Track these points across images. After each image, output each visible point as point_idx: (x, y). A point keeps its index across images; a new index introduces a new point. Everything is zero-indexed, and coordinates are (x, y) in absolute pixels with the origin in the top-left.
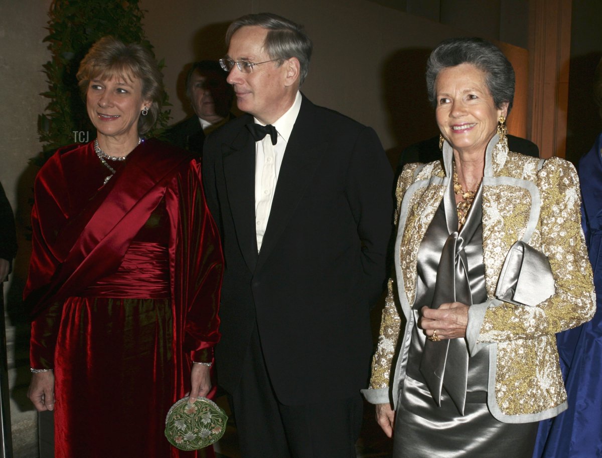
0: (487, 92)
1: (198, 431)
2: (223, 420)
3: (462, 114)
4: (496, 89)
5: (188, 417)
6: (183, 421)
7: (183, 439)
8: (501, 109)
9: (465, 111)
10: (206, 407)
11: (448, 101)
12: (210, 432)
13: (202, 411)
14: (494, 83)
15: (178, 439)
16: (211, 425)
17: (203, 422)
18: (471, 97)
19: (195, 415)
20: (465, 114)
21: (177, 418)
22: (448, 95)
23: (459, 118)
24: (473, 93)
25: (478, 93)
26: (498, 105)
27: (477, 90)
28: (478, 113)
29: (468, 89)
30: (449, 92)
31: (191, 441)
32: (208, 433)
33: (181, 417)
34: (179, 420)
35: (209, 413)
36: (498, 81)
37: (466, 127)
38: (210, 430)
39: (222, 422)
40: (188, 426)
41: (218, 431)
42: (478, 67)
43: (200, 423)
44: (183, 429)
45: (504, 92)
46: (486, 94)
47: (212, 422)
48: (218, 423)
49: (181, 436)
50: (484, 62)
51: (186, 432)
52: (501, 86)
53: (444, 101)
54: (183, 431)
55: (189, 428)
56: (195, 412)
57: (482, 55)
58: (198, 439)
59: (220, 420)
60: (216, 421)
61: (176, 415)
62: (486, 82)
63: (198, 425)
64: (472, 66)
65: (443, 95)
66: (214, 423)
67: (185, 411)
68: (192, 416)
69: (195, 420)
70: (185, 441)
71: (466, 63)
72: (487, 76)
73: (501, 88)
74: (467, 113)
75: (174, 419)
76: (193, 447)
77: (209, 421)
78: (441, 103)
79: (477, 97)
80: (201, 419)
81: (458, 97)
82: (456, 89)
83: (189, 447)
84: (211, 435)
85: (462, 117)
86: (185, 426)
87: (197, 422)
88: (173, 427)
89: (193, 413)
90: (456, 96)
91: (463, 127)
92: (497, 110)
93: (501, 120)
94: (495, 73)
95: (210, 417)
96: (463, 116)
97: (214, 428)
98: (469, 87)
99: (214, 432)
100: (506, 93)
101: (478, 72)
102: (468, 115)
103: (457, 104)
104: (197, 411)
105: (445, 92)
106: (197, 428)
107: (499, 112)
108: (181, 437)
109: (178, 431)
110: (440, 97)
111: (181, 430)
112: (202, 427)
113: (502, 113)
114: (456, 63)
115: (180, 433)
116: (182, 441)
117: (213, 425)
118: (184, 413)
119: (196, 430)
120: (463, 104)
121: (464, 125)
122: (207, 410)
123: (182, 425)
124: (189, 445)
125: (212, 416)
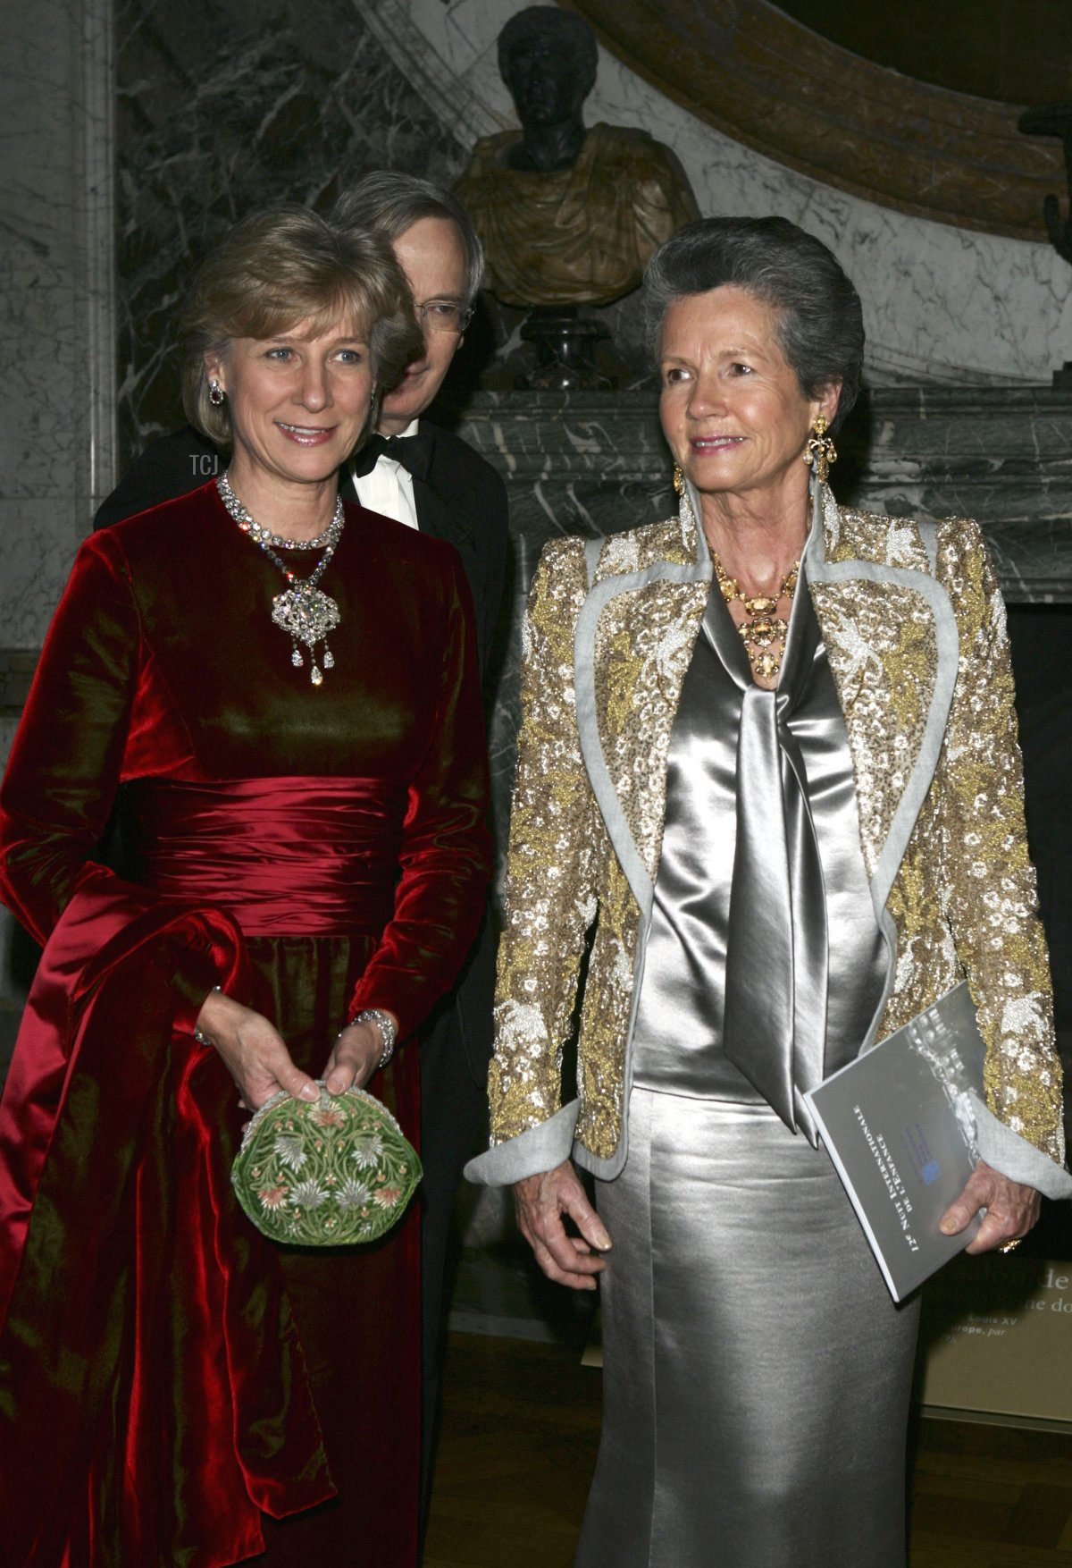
0: (780, 356)
1: (337, 1182)
2: (409, 1172)
3: (711, 410)
4: (805, 350)
5: (318, 1136)
6: (302, 1140)
7: (287, 1197)
8: (821, 400)
9: (723, 405)
10: (371, 1121)
11: (686, 376)
12: (367, 1196)
13: (359, 1127)
14: (797, 334)
15: (272, 1195)
16: (375, 1174)
17: (354, 1160)
18: (739, 369)
19: (338, 1132)
20: (721, 411)
21: (284, 1129)
22: (683, 362)
23: (705, 421)
24: (748, 361)
25: (756, 359)
26: (810, 389)
27: (754, 353)
28: (751, 412)
29: (731, 349)
30: (687, 356)
31: (308, 1208)
32: (363, 1196)
33: (298, 1128)
34: (291, 1136)
35: (377, 1139)
36: (812, 332)
37: (723, 442)
38: (372, 1189)
39: (406, 1175)
40: (310, 1160)
41: (389, 1202)
42: (760, 297)
43: (348, 1161)
44: (296, 1167)
45: (826, 357)
46: (776, 362)
47: (380, 1165)
48: (397, 1176)
49: (284, 1184)
50: (775, 282)
51: (301, 1179)
52: (818, 344)
53: (676, 375)
54: (293, 1172)
55: (313, 1168)
56: (341, 1126)
57: (771, 267)
58: (329, 1208)
59: (403, 1170)
60: (391, 1168)
61: (283, 1122)
62: (780, 331)
63: (341, 1165)
64: (745, 293)
65: (674, 360)
66: (386, 1173)
67: (310, 1115)
68: (329, 1133)
69: (336, 1147)
70: (291, 1206)
71: (731, 284)
72: (784, 317)
73: (817, 347)
74: (728, 411)
75: (275, 1131)
76: (305, 1232)
77: (374, 1162)
78: (670, 382)
79: (753, 371)
80: (353, 1148)
81: (707, 368)
82: (703, 348)
83: (293, 1232)
84: (370, 1205)
85: (712, 418)
86: (303, 1157)
87: (339, 1156)
88: (270, 1151)
89: (333, 1126)
90: (702, 363)
91: (717, 443)
92: (808, 401)
93: (819, 425)
94: (804, 310)
95: (379, 1151)
96: (714, 415)
97: (381, 1185)
98: (733, 345)
99: (377, 1200)
100: (833, 360)
101: (761, 308)
102: (726, 415)
103: (704, 386)
104: (345, 1122)
105: (677, 354)
106: (335, 1171)
107: (815, 406)
108: (284, 1190)
109: (280, 1168)
110: (668, 366)
111: (288, 1166)
112: (350, 1174)
113: (821, 409)
114: (706, 285)
115: (285, 1175)
116: (283, 1203)
117: (381, 1177)
118: (306, 1120)
119: (331, 1178)
120: (719, 385)
121: (719, 438)
122: (372, 1129)
123: (297, 1155)
124: (297, 1221)
125: (385, 1150)
